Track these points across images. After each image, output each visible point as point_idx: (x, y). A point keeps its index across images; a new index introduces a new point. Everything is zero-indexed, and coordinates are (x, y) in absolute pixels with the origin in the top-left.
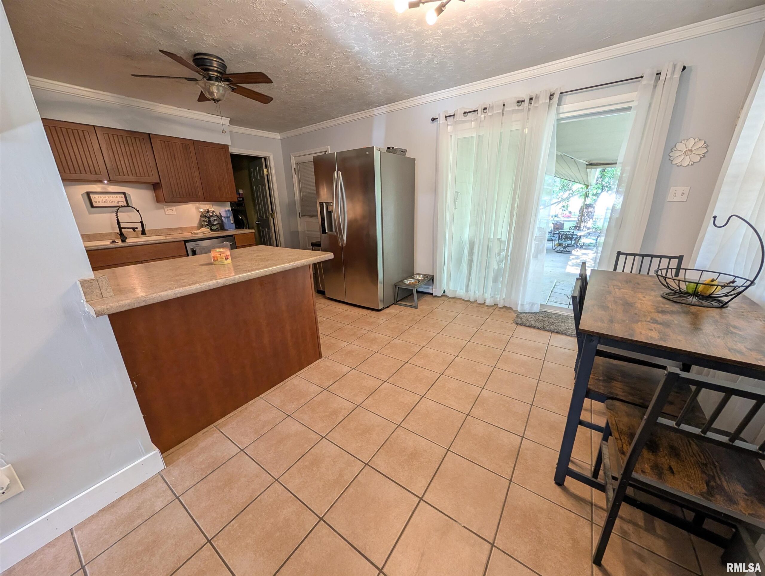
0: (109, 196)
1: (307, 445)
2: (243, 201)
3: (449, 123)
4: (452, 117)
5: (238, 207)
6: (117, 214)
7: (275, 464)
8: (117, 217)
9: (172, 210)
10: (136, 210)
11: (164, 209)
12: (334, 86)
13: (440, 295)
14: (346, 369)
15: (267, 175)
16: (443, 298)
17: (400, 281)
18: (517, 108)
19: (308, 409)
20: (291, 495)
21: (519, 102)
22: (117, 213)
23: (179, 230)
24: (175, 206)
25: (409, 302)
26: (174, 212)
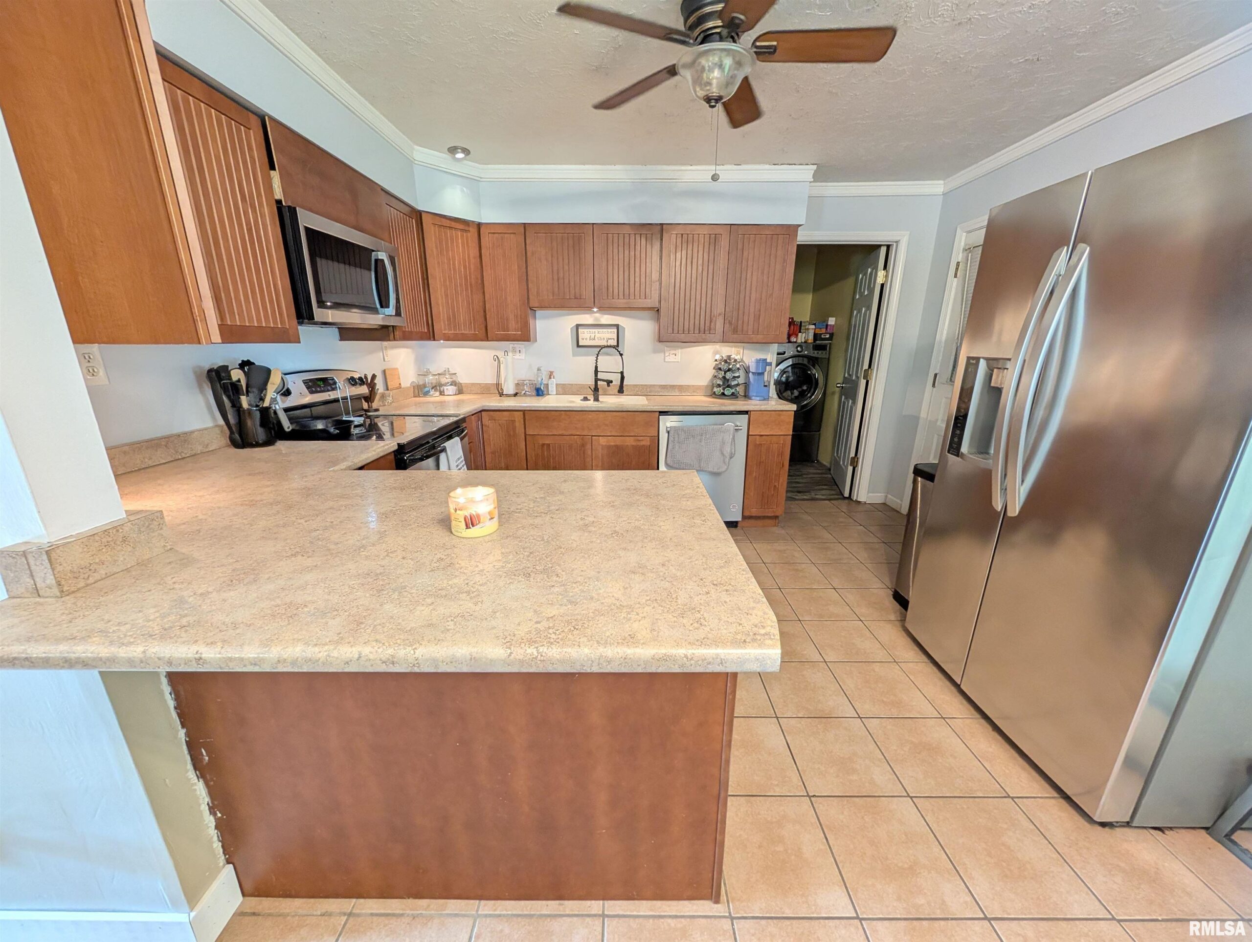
0: (599, 330)
2: (831, 340)
5: (816, 352)
6: (597, 358)
8: (596, 363)
9: (676, 355)
10: (620, 353)
11: (665, 353)
15: (882, 285)
22: (598, 356)
23: (676, 390)
24: (682, 348)
26: (678, 358)
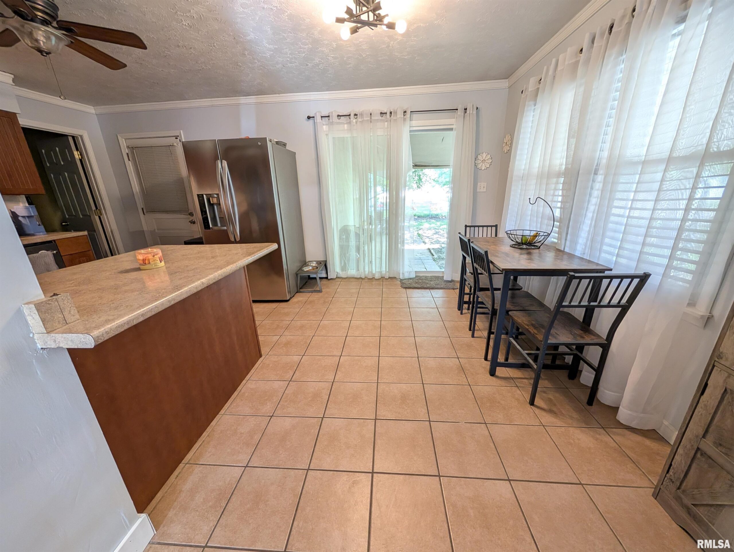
1: (313, 431)
3: (324, 123)
4: (327, 118)
7: (295, 459)
12: (206, 67)
13: (335, 277)
14: (296, 358)
15: (81, 160)
16: (337, 280)
17: (299, 269)
18: (381, 118)
19: (287, 403)
20: (332, 472)
21: (381, 113)
25: (310, 288)
